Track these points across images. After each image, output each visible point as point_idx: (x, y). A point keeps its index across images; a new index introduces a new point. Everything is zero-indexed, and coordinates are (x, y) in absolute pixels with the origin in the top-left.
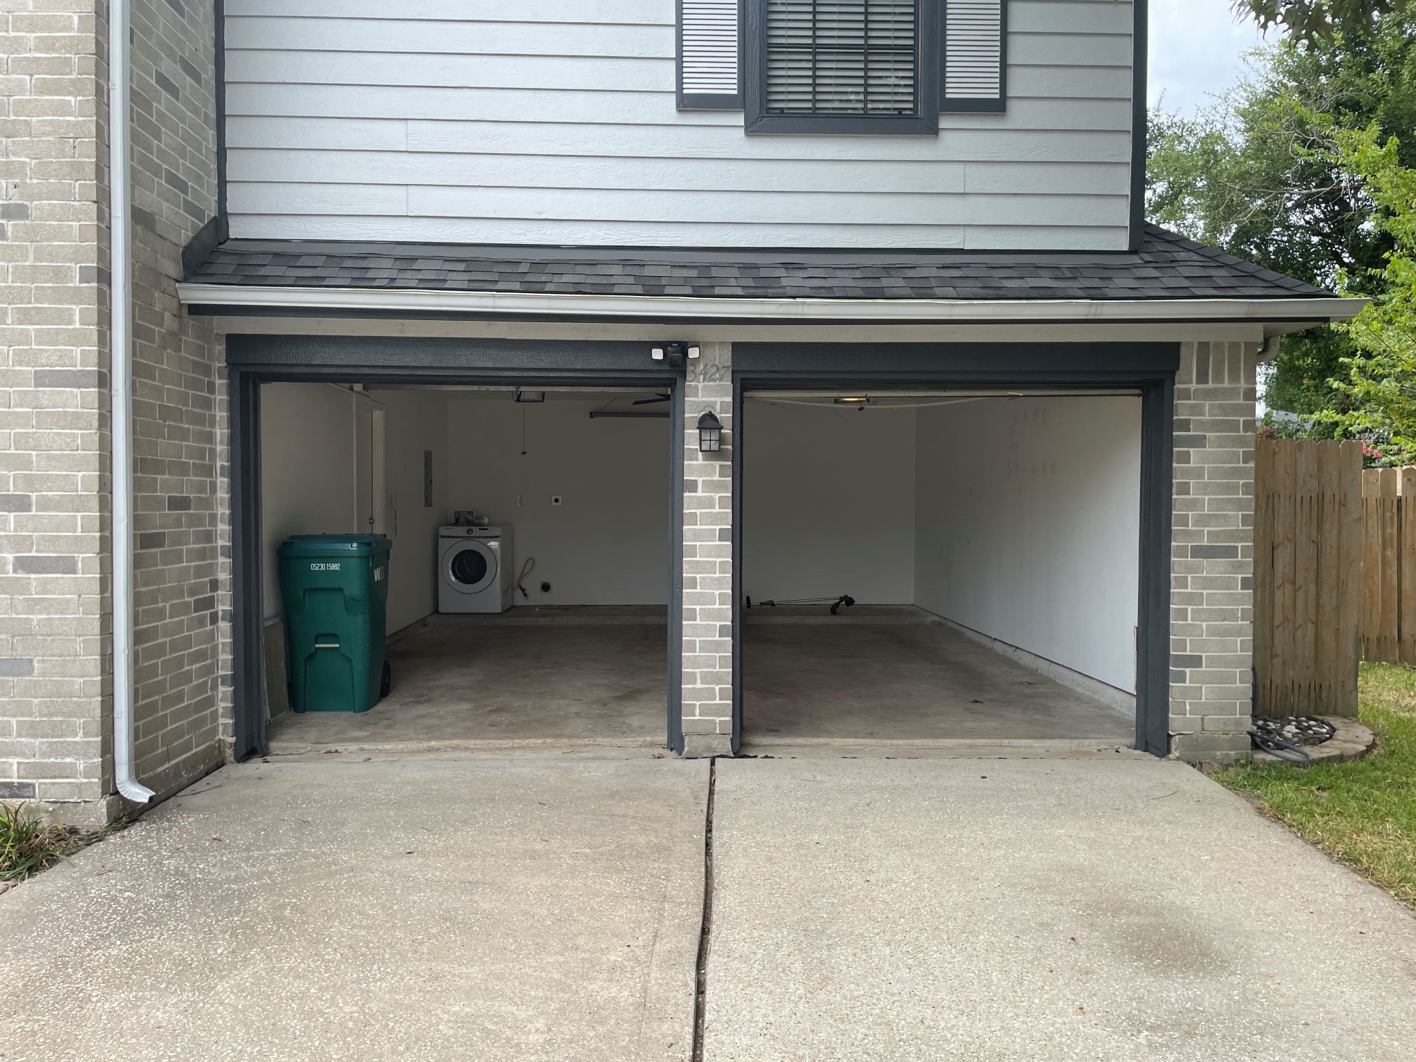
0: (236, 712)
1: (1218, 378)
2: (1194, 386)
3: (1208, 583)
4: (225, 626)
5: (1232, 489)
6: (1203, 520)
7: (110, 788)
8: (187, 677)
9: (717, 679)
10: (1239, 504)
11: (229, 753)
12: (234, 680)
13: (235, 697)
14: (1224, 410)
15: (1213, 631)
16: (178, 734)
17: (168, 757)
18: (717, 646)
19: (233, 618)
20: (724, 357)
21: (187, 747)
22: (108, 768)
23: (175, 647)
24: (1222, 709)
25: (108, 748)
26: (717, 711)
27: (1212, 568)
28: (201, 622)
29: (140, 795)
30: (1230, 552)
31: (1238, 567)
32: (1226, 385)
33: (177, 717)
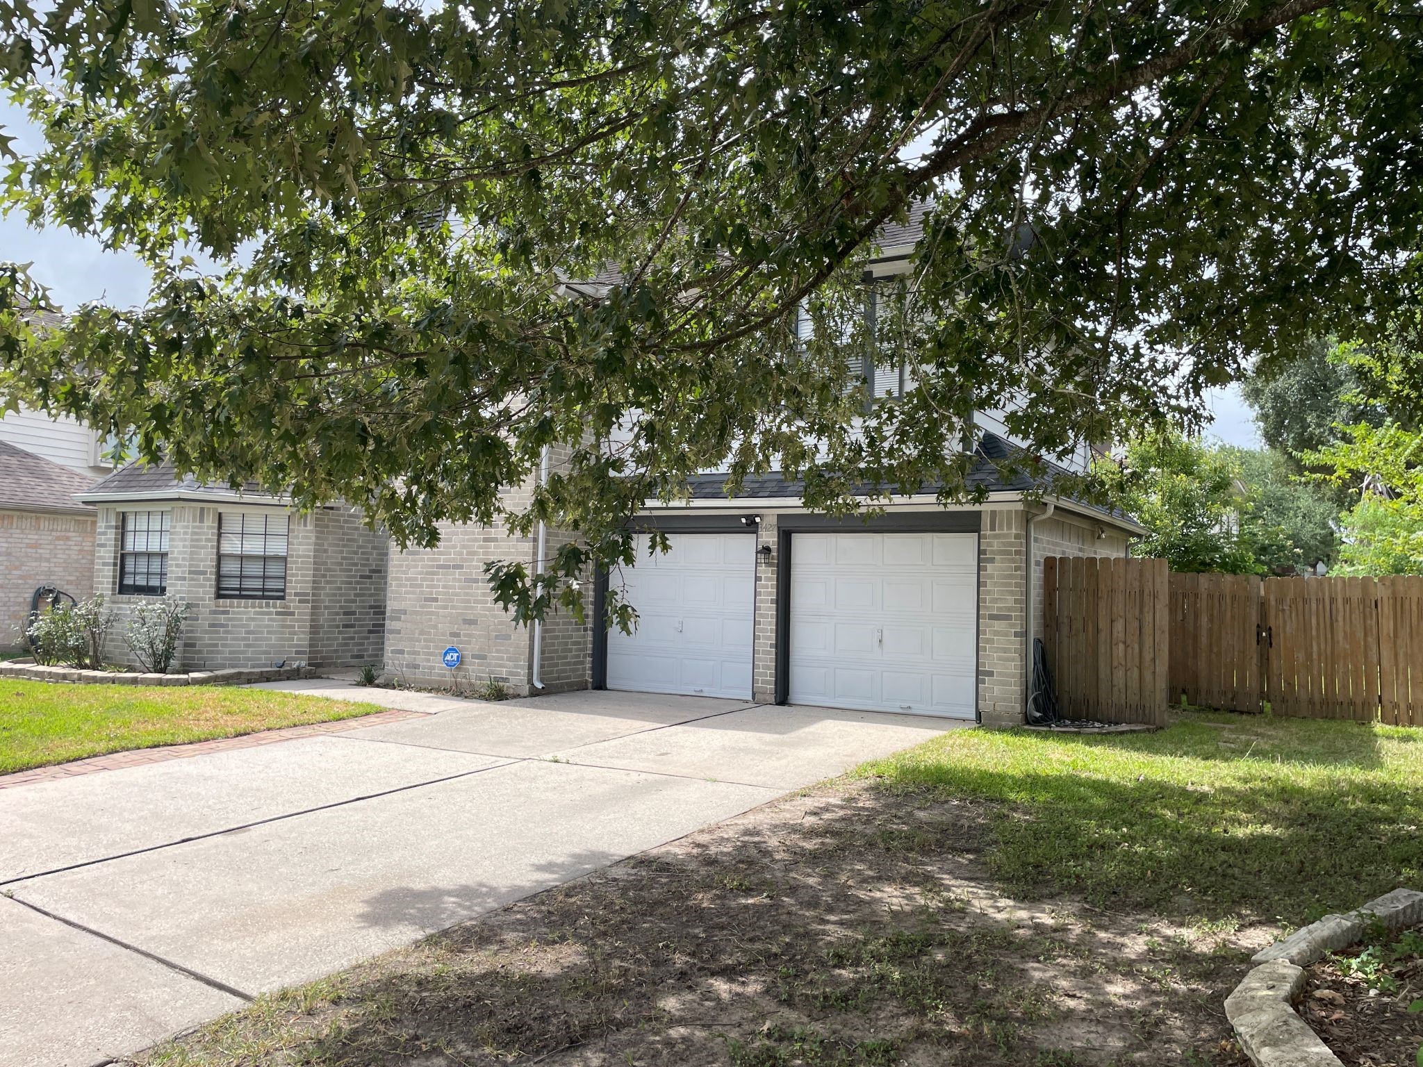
0: (593, 669)
1: (1001, 528)
2: (989, 532)
3: (997, 633)
4: (590, 633)
5: (1009, 585)
6: (994, 600)
7: (530, 681)
8: (571, 650)
9: (768, 667)
10: (1012, 593)
11: (590, 685)
12: (593, 656)
13: (593, 662)
14: (1004, 544)
15: (1000, 659)
16: (565, 671)
17: (558, 678)
18: (769, 653)
19: (593, 630)
20: (774, 521)
21: (569, 677)
22: (530, 675)
23: (563, 637)
24: (1004, 700)
25: (530, 667)
26: (767, 682)
27: (998, 625)
28: (579, 630)
29: (539, 685)
30: (1008, 618)
31: (1012, 626)
32: (1005, 531)
33: (563, 664)
